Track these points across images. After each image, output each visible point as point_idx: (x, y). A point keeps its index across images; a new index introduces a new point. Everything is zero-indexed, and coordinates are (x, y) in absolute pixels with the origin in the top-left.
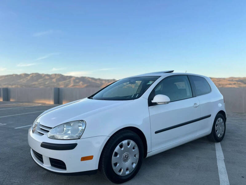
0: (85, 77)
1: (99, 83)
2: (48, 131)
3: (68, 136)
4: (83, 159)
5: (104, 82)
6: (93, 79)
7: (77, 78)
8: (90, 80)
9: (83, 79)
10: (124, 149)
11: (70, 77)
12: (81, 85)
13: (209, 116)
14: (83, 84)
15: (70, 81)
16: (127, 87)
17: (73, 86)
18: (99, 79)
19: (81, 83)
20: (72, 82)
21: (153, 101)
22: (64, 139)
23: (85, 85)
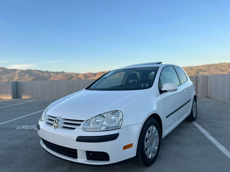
0: (32, 70)
1: (47, 75)
2: (79, 125)
3: (105, 127)
4: (125, 148)
5: (52, 74)
6: (40, 71)
7: (22, 71)
8: (38, 73)
9: (29, 72)
10: (151, 134)
11: (15, 70)
12: (27, 78)
13: (190, 100)
14: (29, 78)
15: (15, 74)
16: (77, 78)
17: (18, 80)
18: (47, 72)
19: (27, 76)
20: (17, 75)
21: (163, 89)
22: (103, 130)
23: (32, 78)
